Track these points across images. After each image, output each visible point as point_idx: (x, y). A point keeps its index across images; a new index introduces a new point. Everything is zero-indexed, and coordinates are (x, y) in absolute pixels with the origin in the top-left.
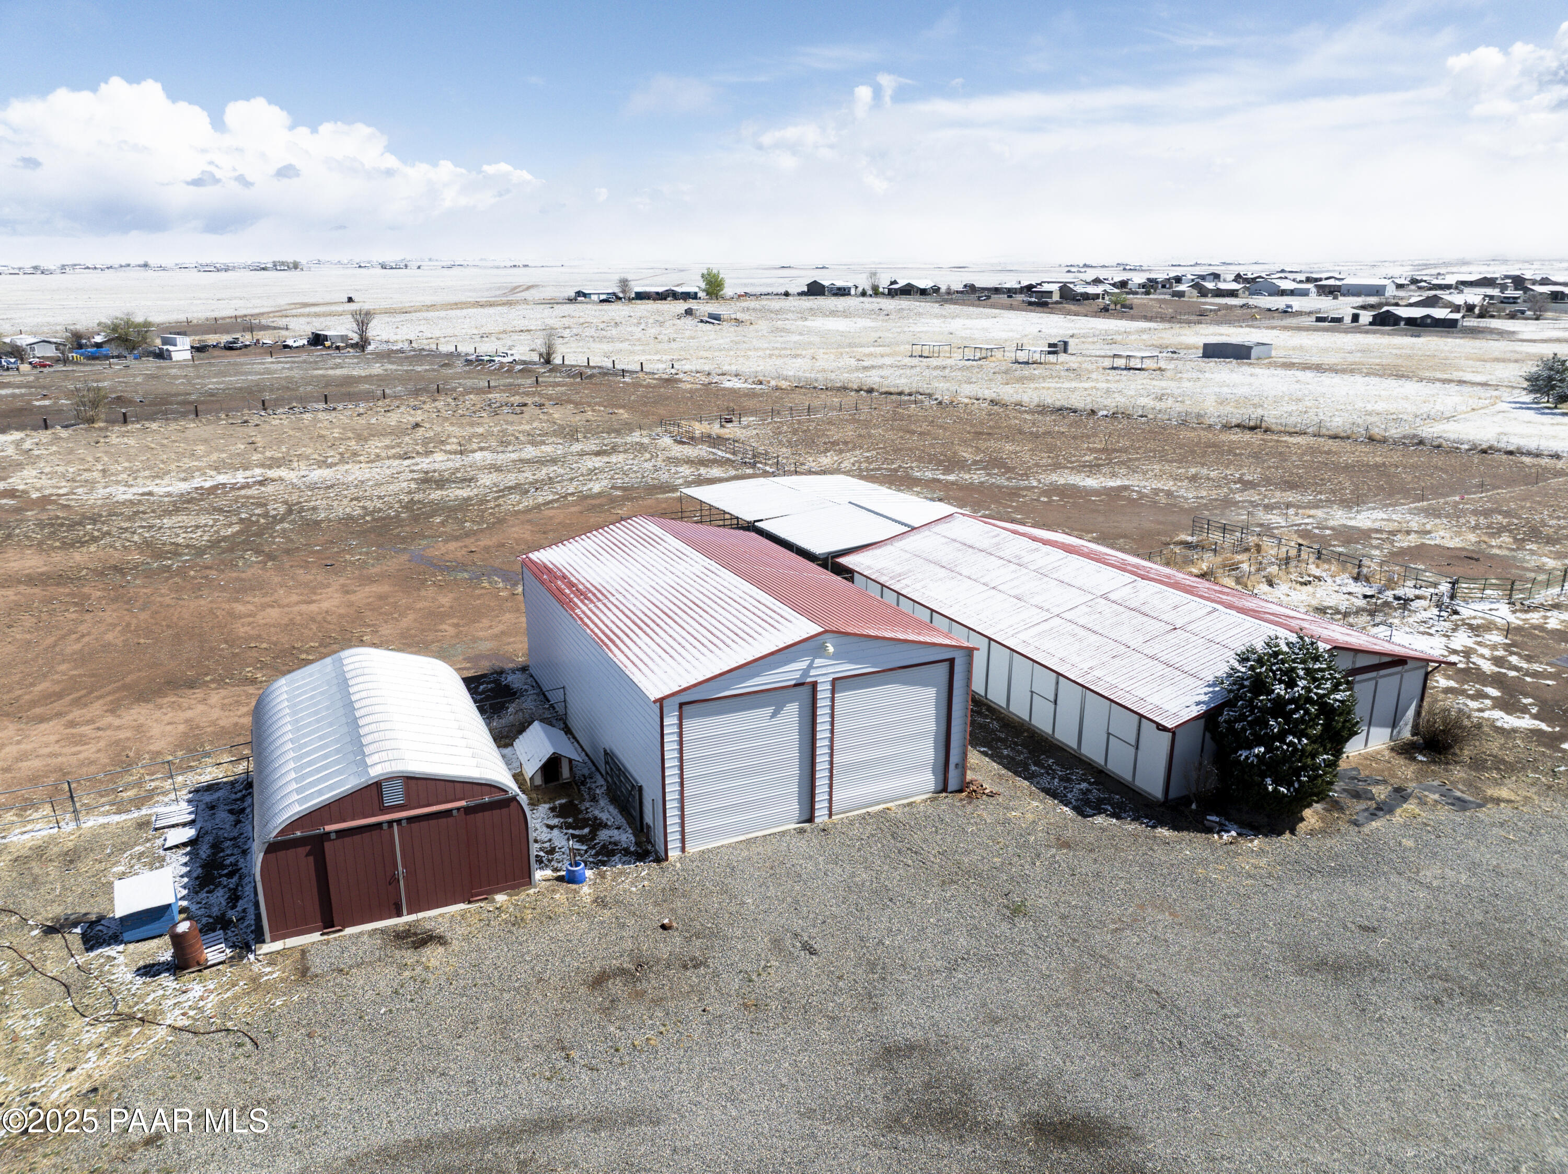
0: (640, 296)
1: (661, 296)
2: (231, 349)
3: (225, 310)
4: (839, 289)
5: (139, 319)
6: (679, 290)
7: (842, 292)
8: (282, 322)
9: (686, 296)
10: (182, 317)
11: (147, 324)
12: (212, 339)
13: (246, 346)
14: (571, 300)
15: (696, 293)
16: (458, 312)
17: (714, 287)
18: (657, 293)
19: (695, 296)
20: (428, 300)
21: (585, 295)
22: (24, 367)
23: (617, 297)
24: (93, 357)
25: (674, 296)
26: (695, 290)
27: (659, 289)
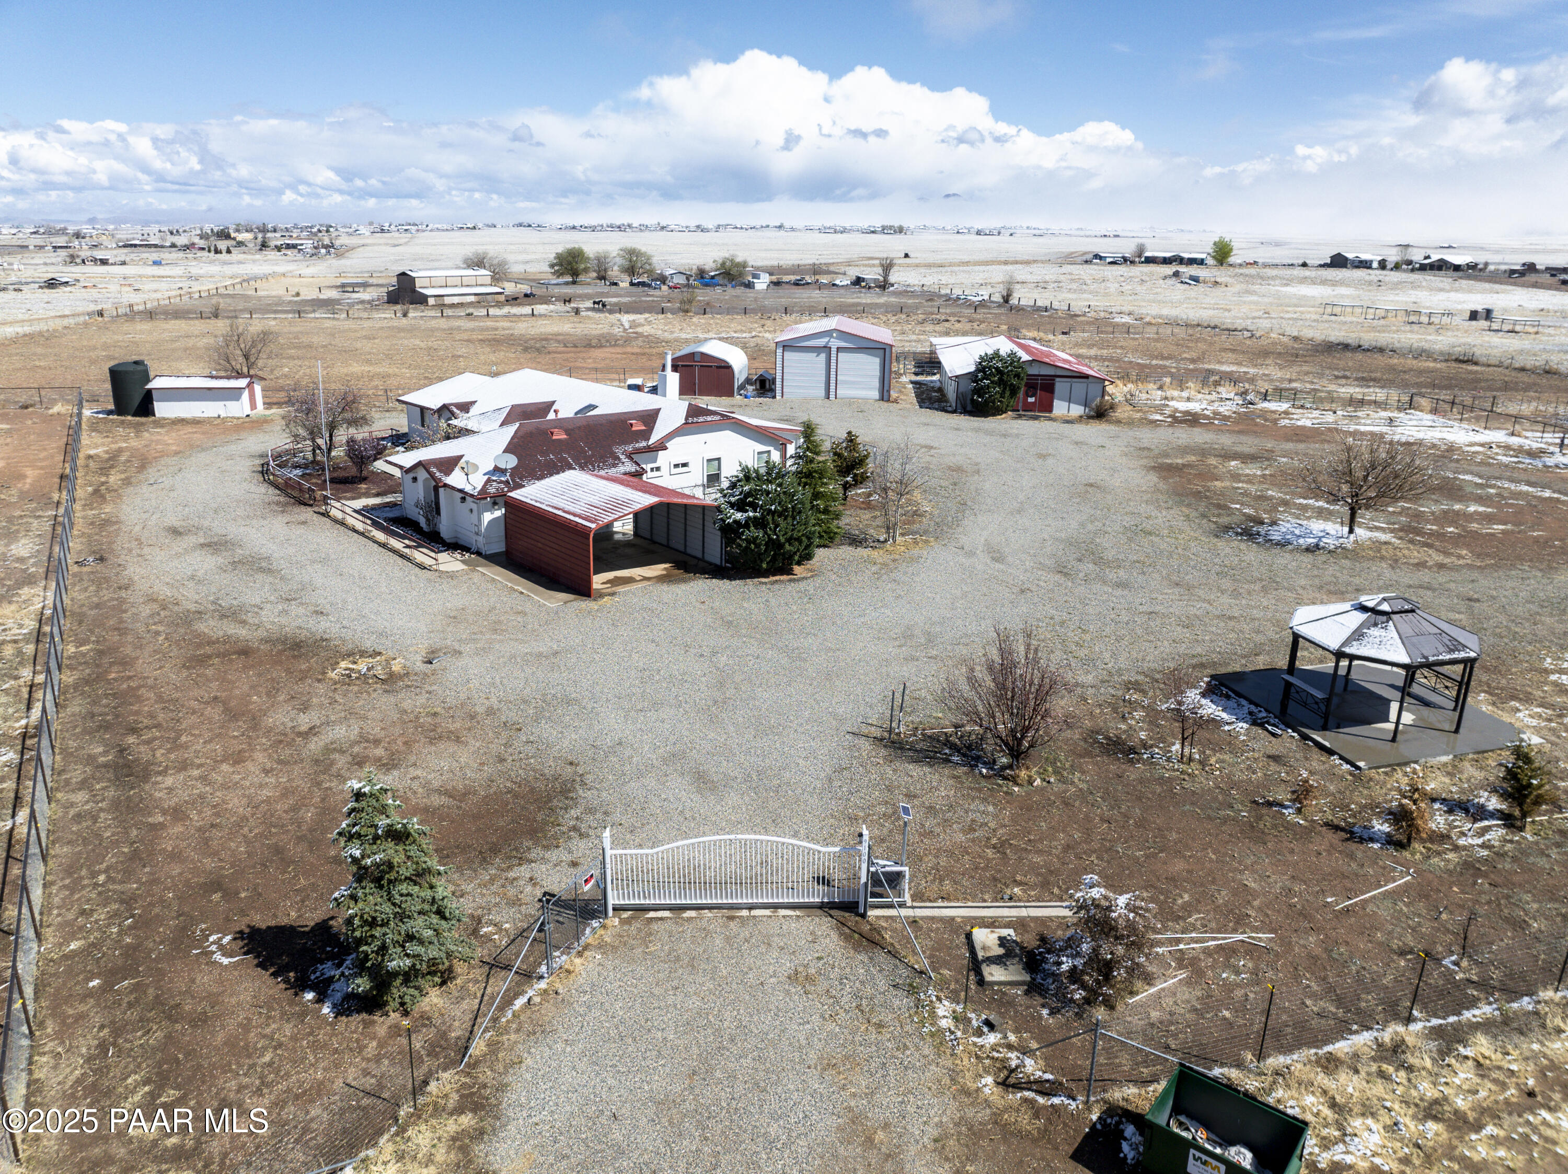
0: (1150, 260)
1: (1166, 261)
2: (797, 285)
3: (808, 259)
4: (1361, 262)
5: (739, 259)
6: (1186, 255)
7: (1364, 265)
8: (842, 269)
9: (1192, 262)
10: (775, 263)
11: (744, 265)
12: (786, 278)
13: (808, 284)
14: (1086, 262)
15: (1202, 260)
16: (982, 268)
17: (1222, 253)
18: (1164, 259)
19: (1201, 262)
20: (966, 258)
21: (1101, 258)
22: (664, 288)
23: (1125, 260)
24: (707, 285)
25: (1180, 260)
26: (1203, 256)
27: (1168, 255)
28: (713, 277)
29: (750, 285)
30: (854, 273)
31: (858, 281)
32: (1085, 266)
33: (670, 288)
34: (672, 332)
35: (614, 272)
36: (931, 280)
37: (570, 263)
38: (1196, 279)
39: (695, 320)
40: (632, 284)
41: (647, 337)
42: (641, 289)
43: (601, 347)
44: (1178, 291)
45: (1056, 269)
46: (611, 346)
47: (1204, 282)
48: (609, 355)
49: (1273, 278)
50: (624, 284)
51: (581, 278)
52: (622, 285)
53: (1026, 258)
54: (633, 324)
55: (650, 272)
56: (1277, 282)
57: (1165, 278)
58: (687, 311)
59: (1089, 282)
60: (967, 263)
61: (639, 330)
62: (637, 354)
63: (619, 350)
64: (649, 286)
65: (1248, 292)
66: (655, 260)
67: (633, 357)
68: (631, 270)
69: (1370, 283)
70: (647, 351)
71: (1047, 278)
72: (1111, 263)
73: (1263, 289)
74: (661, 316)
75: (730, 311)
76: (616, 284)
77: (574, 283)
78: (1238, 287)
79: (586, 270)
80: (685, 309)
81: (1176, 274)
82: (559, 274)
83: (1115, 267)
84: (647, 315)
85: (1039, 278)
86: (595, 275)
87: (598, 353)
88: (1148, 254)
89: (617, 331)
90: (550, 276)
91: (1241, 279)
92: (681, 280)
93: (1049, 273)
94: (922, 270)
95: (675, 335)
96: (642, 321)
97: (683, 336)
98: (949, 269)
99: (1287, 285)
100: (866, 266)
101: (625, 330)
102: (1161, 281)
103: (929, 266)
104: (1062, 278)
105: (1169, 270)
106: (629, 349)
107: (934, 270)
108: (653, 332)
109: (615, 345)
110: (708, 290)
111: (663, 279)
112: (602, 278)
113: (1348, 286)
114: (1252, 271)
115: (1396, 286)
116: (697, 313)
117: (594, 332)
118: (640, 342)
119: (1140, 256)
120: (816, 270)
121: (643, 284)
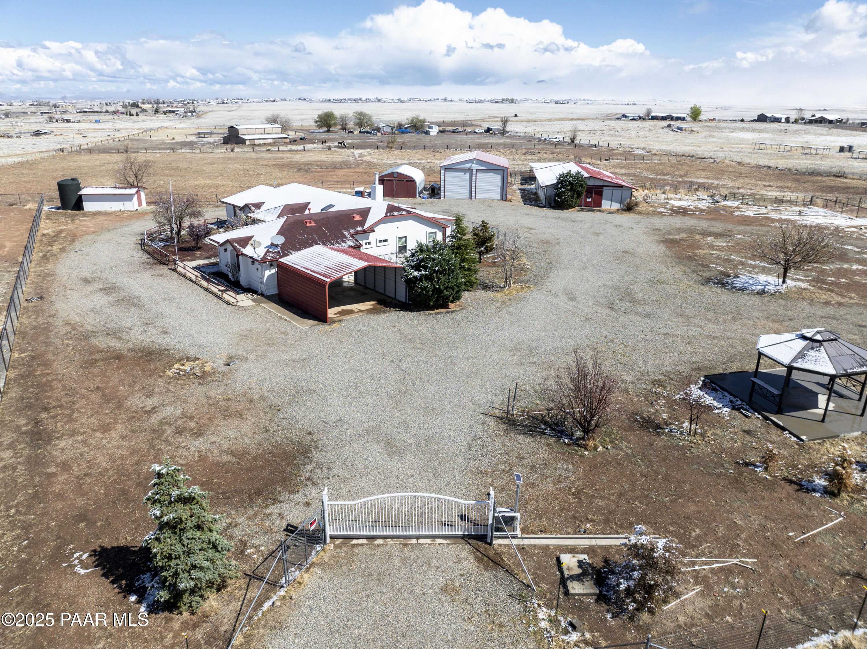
0: (654, 118)
1: (663, 118)
2: (454, 132)
3: (460, 118)
4: (775, 118)
5: (421, 118)
6: (675, 115)
7: (777, 120)
8: (480, 123)
9: (678, 119)
10: (442, 120)
11: (424, 121)
12: (448, 129)
13: (460, 132)
14: (618, 119)
15: (684, 118)
16: (559, 122)
17: (695, 114)
18: (663, 117)
19: (683, 119)
20: (550, 117)
21: (626, 117)
22: (379, 134)
23: (640, 118)
24: (403, 132)
25: (672, 118)
26: (684, 115)
27: (664, 115)
28: (406, 128)
29: (427, 133)
30: (486, 125)
31: (488, 130)
32: (617, 121)
33: (382, 134)
34: (382, 160)
35: (351, 126)
36: (529, 129)
37: (326, 121)
38: (680, 129)
39: (396, 153)
40: (361, 132)
41: (368, 162)
42: (366, 135)
43: (342, 168)
44: (670, 136)
45: (601, 123)
46: (347, 168)
47: (685, 130)
48: (346, 173)
49: (725, 128)
50: (357, 132)
51: (333, 129)
52: (355, 133)
53: (583, 116)
54: (361, 155)
55: (371, 126)
56: (727, 130)
57: (663, 128)
58: (391, 148)
59: (619, 130)
60: (550, 120)
61: (364, 158)
62: (362, 173)
63: (352, 170)
64: (370, 133)
65: (710, 136)
66: (374, 119)
67: (359, 174)
68: (360, 124)
69: (780, 131)
70: (367, 170)
71: (596, 128)
72: (632, 120)
73: (719, 134)
74: (376, 151)
75: (414, 147)
76: (352, 132)
77: (328, 131)
78: (704, 134)
79: (335, 124)
80: (390, 146)
81: (669, 126)
82: (320, 127)
83: (635, 122)
84: (368, 150)
85: (591, 128)
86: (340, 127)
87: (340, 172)
88: (653, 114)
89: (351, 159)
90: (315, 128)
91: (706, 128)
92: (388, 130)
93: (597, 125)
94: (525, 124)
95: (384, 161)
96: (366, 153)
97: (389, 162)
98: (540, 123)
99: (733, 132)
100: (493, 121)
101: (356, 158)
102: (661, 130)
103: (529, 121)
104: (604, 128)
105: (665, 123)
106: (358, 170)
107: (532, 123)
108: (371, 159)
109: (350, 168)
110: (403, 135)
111: (378, 129)
112: (344, 129)
113: (768, 132)
114: (712, 124)
115: (796, 132)
116: (397, 149)
117: (338, 160)
118: (364, 166)
119: (648, 116)
120: (464, 124)
121: (367, 132)
